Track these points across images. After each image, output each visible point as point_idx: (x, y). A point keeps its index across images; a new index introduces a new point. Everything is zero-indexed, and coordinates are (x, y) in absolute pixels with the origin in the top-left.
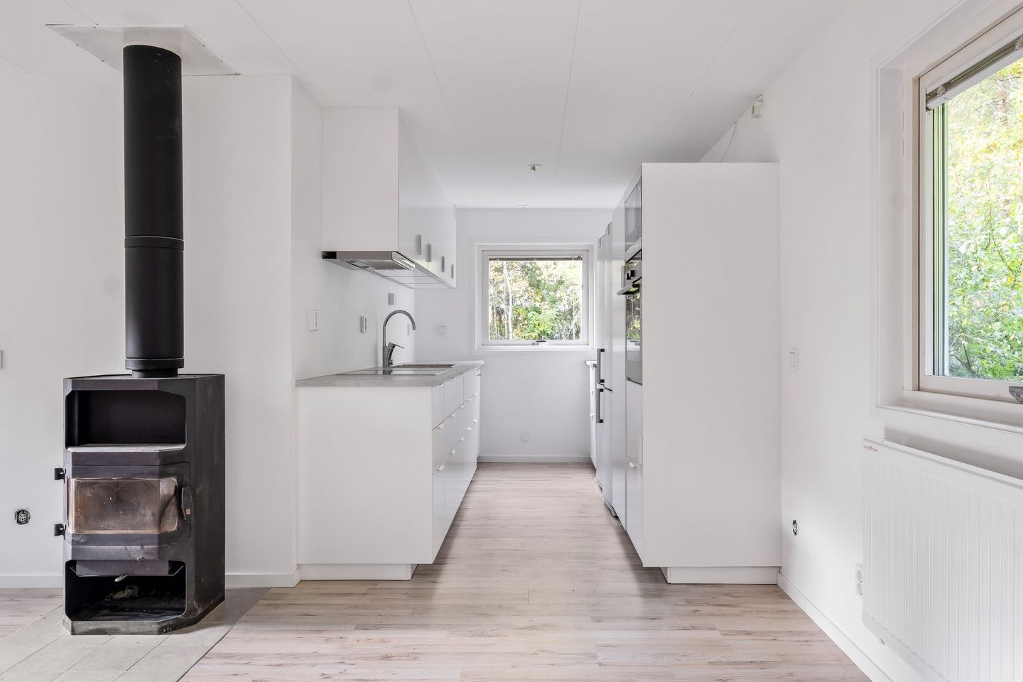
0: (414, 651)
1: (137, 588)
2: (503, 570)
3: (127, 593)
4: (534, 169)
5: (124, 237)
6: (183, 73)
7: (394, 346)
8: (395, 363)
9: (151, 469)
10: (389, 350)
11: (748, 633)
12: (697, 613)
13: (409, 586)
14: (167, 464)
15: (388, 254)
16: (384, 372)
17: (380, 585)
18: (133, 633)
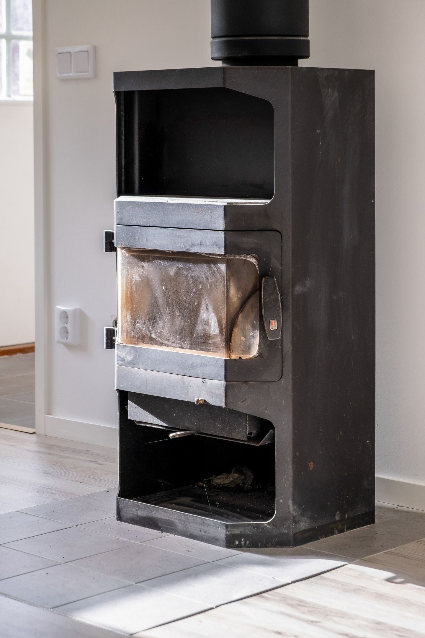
9: (212, 235)
14: (240, 230)
18: (193, 537)
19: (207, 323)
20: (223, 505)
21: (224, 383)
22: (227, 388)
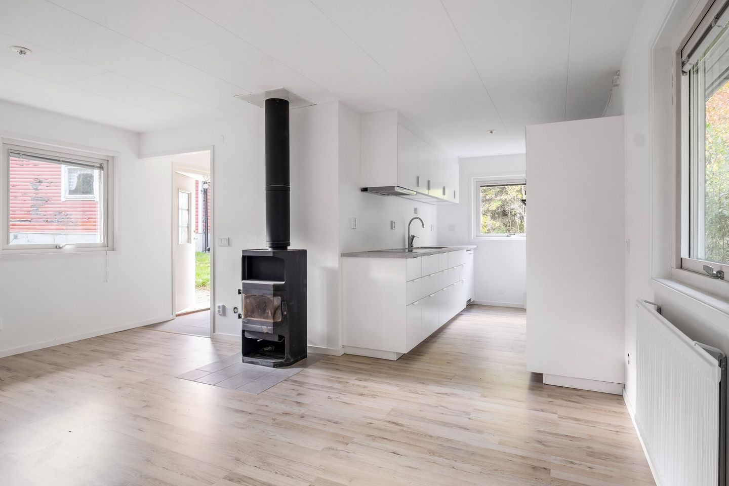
0: (376, 394)
1: (274, 347)
2: (448, 363)
3: (269, 348)
4: (492, 132)
5: (265, 186)
6: (290, 108)
7: (414, 237)
8: (414, 246)
9: (269, 292)
10: (412, 239)
11: (577, 420)
12: (551, 403)
13: (396, 364)
14: (277, 290)
15: (393, 188)
16: (409, 251)
17: (380, 361)
18: (264, 366)
19: (268, 313)
20: (268, 356)
21: (272, 327)
22: (274, 329)
